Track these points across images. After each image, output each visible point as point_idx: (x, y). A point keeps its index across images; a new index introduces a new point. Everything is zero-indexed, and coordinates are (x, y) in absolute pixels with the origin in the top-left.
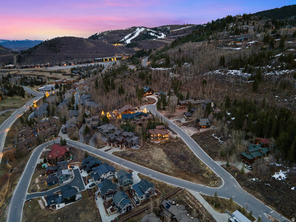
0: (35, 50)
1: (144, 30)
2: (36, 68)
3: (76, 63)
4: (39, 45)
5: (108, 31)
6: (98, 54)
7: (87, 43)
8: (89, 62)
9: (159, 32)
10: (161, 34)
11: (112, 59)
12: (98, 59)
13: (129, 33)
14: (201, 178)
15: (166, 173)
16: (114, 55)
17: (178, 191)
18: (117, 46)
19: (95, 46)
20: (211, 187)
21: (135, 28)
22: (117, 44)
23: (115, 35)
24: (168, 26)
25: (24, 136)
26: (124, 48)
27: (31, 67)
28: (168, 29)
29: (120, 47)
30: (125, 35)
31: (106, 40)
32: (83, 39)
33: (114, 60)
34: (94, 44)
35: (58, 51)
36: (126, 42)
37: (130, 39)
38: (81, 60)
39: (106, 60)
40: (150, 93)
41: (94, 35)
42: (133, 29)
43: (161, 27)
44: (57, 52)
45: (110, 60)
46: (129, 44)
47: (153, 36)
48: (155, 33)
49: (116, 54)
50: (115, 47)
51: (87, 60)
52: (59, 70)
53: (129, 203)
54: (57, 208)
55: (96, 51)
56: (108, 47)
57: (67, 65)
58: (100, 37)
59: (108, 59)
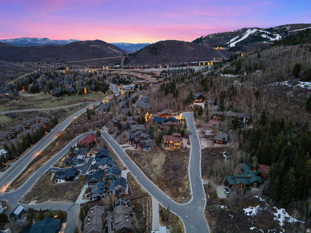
0: (139, 53)
1: (256, 32)
2: (136, 69)
3: (171, 65)
4: (144, 48)
5: (214, 34)
6: (195, 58)
7: (187, 46)
8: (184, 66)
9: (273, 33)
10: (276, 36)
11: (209, 64)
12: (193, 63)
13: (237, 36)
14: (175, 191)
15: (150, 178)
16: (212, 59)
17: (145, 196)
18: (218, 50)
19: (194, 49)
20: (175, 201)
21: (245, 30)
22: (218, 48)
23: (221, 38)
24: (287, 25)
25: (79, 123)
26: (225, 52)
27: (132, 68)
28: (287, 29)
29: (221, 51)
30: (232, 38)
31: (207, 43)
32: (183, 43)
33: (210, 64)
34: (193, 48)
35: (158, 54)
36: (230, 45)
37: (236, 42)
38: (177, 63)
39: (202, 64)
40: (200, 100)
41: (199, 38)
42: (243, 31)
43: (278, 27)
44: (156, 55)
45: (206, 64)
46: (233, 47)
47: (265, 38)
48: (268, 35)
49: (214, 58)
50: (216, 51)
51: (182, 63)
52: (152, 71)
53: (98, 193)
54: (59, 182)
55: (193, 55)
56: (207, 50)
57: (162, 67)
58: (205, 40)
59: (204, 63)
